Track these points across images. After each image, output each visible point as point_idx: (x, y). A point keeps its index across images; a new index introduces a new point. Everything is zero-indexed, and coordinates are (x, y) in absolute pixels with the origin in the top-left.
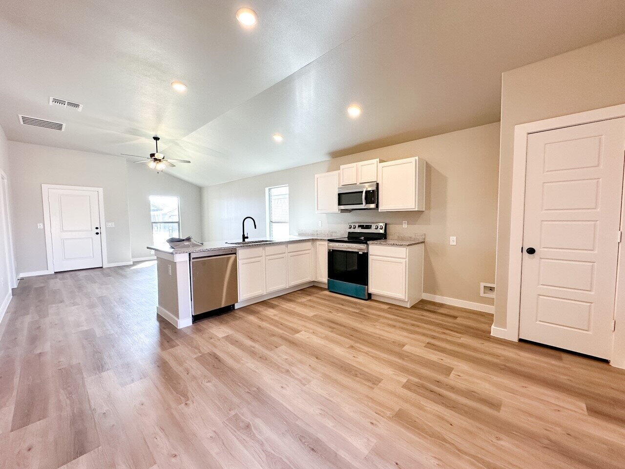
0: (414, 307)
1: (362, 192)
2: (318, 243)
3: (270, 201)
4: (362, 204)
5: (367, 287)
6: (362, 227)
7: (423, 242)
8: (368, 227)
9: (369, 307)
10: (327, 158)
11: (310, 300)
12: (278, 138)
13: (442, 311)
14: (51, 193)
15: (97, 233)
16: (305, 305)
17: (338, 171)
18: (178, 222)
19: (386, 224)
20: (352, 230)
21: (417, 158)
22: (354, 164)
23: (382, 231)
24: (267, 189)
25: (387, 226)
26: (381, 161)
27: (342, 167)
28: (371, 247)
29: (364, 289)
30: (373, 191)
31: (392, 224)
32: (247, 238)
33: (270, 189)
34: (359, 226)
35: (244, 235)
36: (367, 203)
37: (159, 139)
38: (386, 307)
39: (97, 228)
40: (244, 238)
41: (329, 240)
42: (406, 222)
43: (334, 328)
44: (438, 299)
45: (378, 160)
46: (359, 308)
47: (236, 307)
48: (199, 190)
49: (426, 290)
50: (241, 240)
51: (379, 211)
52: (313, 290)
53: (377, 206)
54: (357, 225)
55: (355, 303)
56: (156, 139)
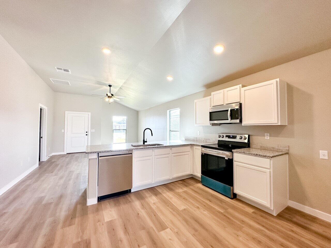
0: (280, 216)
1: (228, 110)
2: (195, 147)
3: (170, 118)
4: (228, 119)
5: (232, 187)
6: (229, 137)
7: (287, 153)
8: (234, 137)
9: (234, 208)
10: (203, 89)
11: (185, 192)
12: (170, 78)
13: (315, 227)
14: (69, 115)
15: (87, 135)
16: (180, 196)
17: (210, 97)
18: (126, 130)
19: (249, 136)
20: (221, 139)
21: (278, 80)
22: (222, 91)
23: (246, 141)
24: (168, 111)
25: (250, 137)
26: (243, 86)
27: (212, 93)
28: (235, 155)
29: (230, 189)
30: (237, 109)
31: (255, 136)
32: (146, 142)
33: (170, 111)
34: (226, 136)
35: (144, 140)
36: (231, 119)
37: (111, 86)
38: (250, 210)
39: (87, 132)
40: (144, 142)
41: (202, 146)
42: (269, 134)
43: (196, 231)
44: (307, 210)
45: (241, 85)
46: (223, 208)
47: (132, 191)
48: (137, 113)
49: (292, 198)
50: (142, 143)
51: (243, 125)
52: (191, 182)
53: (241, 121)
54: (225, 135)
55: (221, 201)
56: (110, 86)
